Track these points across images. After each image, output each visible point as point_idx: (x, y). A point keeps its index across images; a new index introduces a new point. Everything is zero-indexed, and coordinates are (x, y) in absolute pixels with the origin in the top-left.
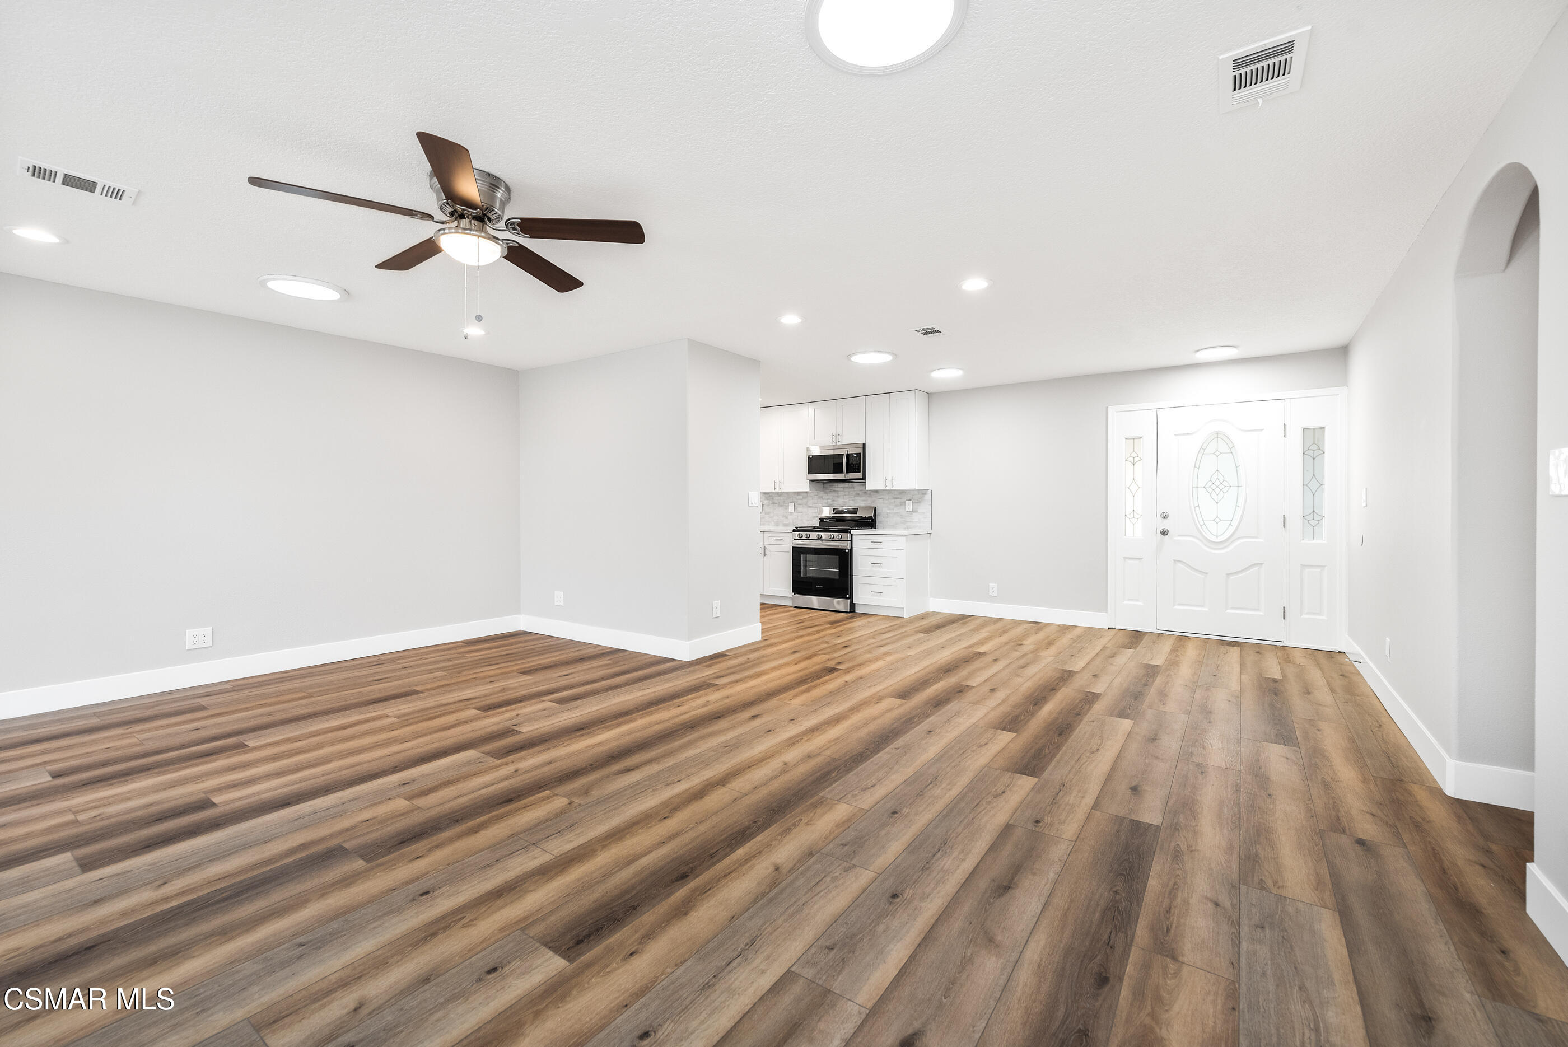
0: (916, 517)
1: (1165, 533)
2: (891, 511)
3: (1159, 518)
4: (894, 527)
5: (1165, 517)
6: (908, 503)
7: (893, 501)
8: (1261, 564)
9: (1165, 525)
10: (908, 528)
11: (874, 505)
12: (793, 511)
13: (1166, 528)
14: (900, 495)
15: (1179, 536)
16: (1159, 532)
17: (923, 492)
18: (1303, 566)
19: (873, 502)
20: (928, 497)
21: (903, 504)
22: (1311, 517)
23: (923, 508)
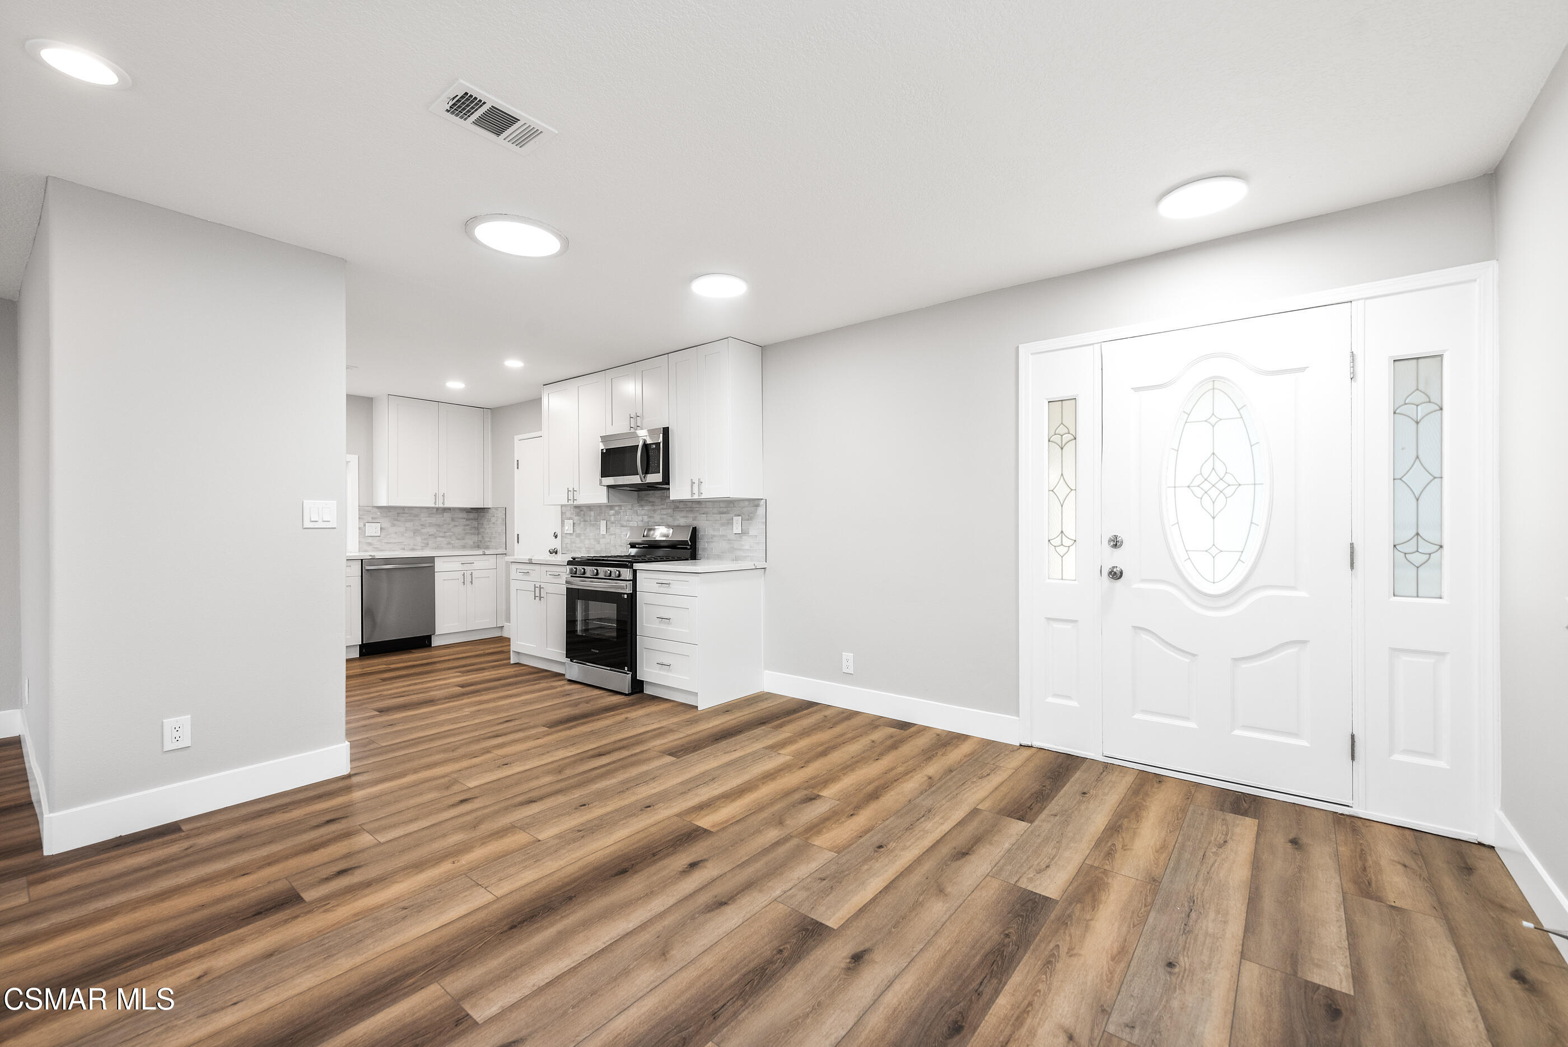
0: (747, 543)
1: (1116, 575)
2: (716, 533)
3: (1107, 548)
4: (719, 557)
5: (1116, 543)
6: (737, 520)
7: (718, 517)
8: (1305, 642)
9: (1116, 559)
10: (736, 559)
11: (695, 524)
12: (605, 533)
13: (1121, 566)
14: (728, 506)
15: (1143, 581)
16: (1105, 572)
17: (755, 503)
18: (1395, 651)
19: (694, 519)
20: (761, 511)
21: (730, 522)
22: (1410, 547)
23: (756, 529)
